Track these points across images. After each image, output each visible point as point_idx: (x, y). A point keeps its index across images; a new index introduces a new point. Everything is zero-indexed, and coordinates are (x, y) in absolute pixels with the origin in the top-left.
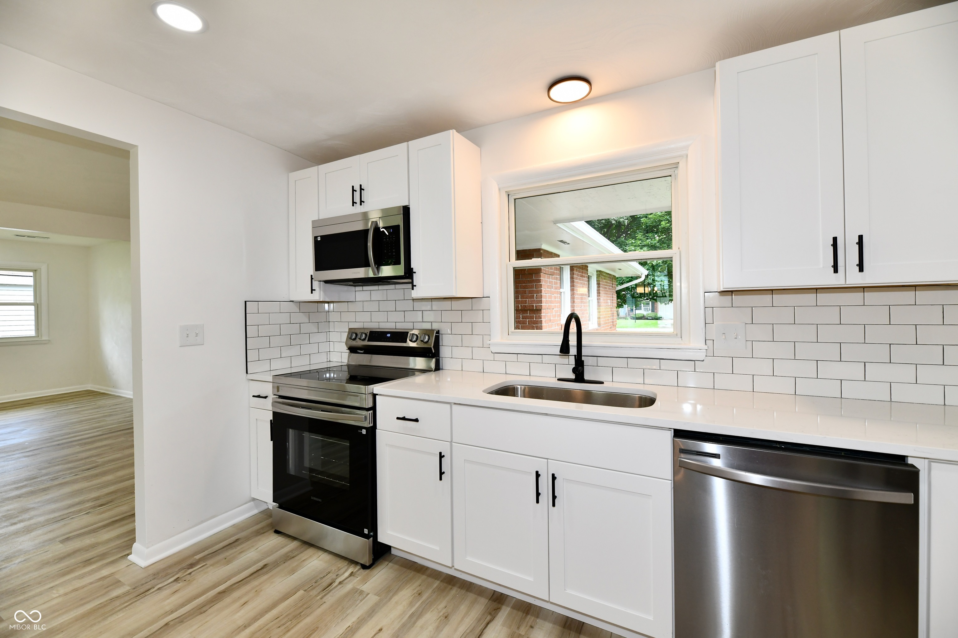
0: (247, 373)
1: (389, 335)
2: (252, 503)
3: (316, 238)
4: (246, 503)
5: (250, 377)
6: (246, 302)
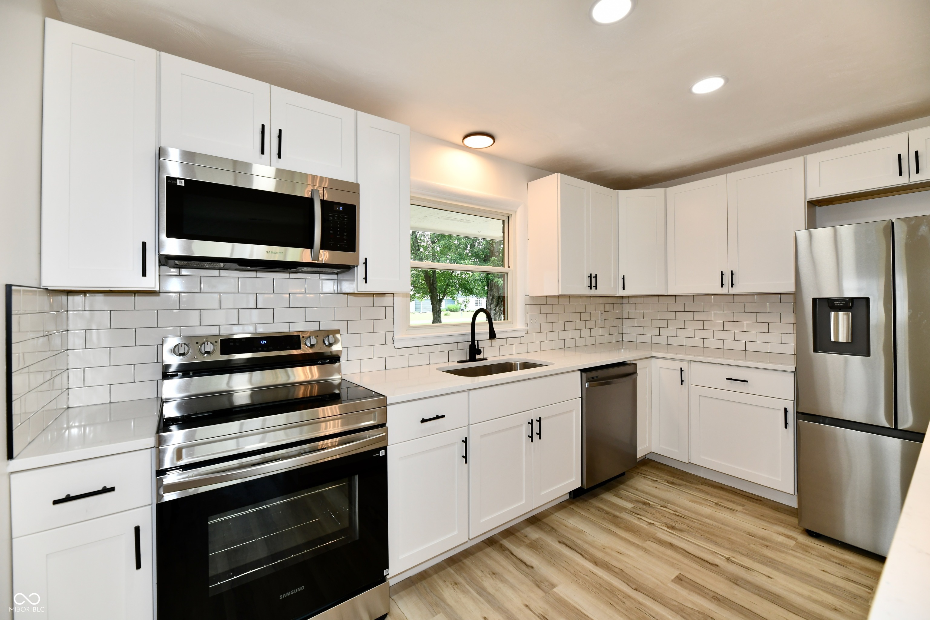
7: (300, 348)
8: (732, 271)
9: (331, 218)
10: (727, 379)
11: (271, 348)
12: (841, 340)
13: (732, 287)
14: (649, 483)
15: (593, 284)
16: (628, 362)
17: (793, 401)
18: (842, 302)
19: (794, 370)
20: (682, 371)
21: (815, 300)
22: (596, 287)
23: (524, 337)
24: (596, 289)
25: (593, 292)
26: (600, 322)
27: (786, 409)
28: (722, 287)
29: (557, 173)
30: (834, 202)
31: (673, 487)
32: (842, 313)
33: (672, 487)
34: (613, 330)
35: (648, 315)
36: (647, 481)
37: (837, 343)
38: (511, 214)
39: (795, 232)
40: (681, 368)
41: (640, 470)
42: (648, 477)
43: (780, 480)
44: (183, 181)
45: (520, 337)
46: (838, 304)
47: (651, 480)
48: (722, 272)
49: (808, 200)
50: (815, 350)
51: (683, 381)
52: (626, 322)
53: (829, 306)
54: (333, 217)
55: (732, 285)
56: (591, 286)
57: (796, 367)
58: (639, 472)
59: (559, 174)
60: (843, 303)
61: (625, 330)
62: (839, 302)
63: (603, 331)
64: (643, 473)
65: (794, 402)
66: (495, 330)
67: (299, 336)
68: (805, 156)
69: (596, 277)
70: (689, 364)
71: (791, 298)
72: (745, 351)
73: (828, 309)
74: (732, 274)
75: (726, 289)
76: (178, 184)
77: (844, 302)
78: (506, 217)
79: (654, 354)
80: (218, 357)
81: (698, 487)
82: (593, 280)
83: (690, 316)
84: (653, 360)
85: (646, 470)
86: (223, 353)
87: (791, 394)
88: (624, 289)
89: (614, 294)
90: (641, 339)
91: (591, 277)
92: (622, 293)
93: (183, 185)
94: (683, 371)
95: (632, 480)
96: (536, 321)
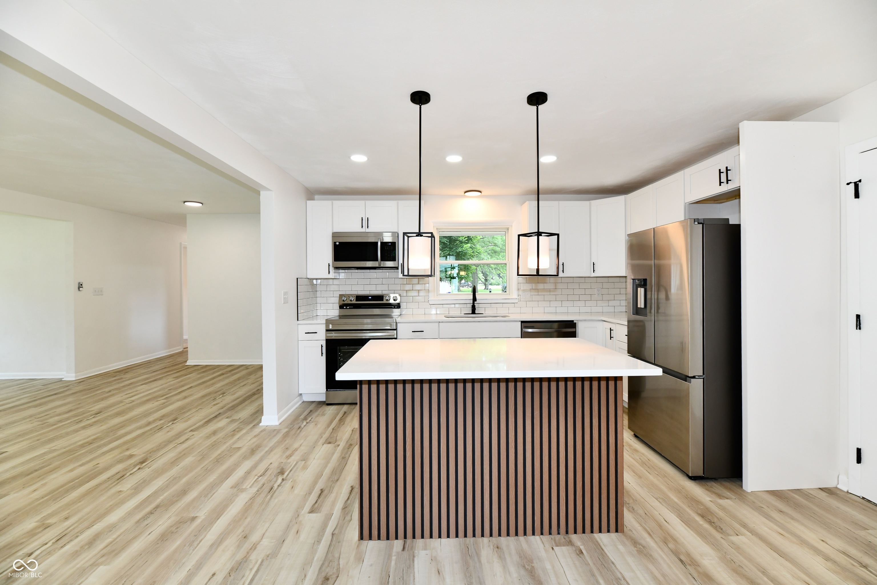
0: (298, 320)
1: (370, 298)
2: (299, 397)
3: (335, 243)
4: (296, 398)
5: (299, 322)
6: (297, 278)
7: (383, 300)
9: (386, 248)
11: (372, 300)
12: (641, 306)
15: (561, 269)
22: (563, 271)
23: (517, 303)
38: (509, 228)
40: (610, 328)
44: (338, 243)
45: (514, 303)
46: (640, 283)
51: (612, 337)
54: (387, 248)
67: (383, 296)
76: (337, 244)
78: (506, 230)
80: (354, 302)
84: (602, 322)
86: (356, 301)
93: (338, 244)
94: (612, 330)
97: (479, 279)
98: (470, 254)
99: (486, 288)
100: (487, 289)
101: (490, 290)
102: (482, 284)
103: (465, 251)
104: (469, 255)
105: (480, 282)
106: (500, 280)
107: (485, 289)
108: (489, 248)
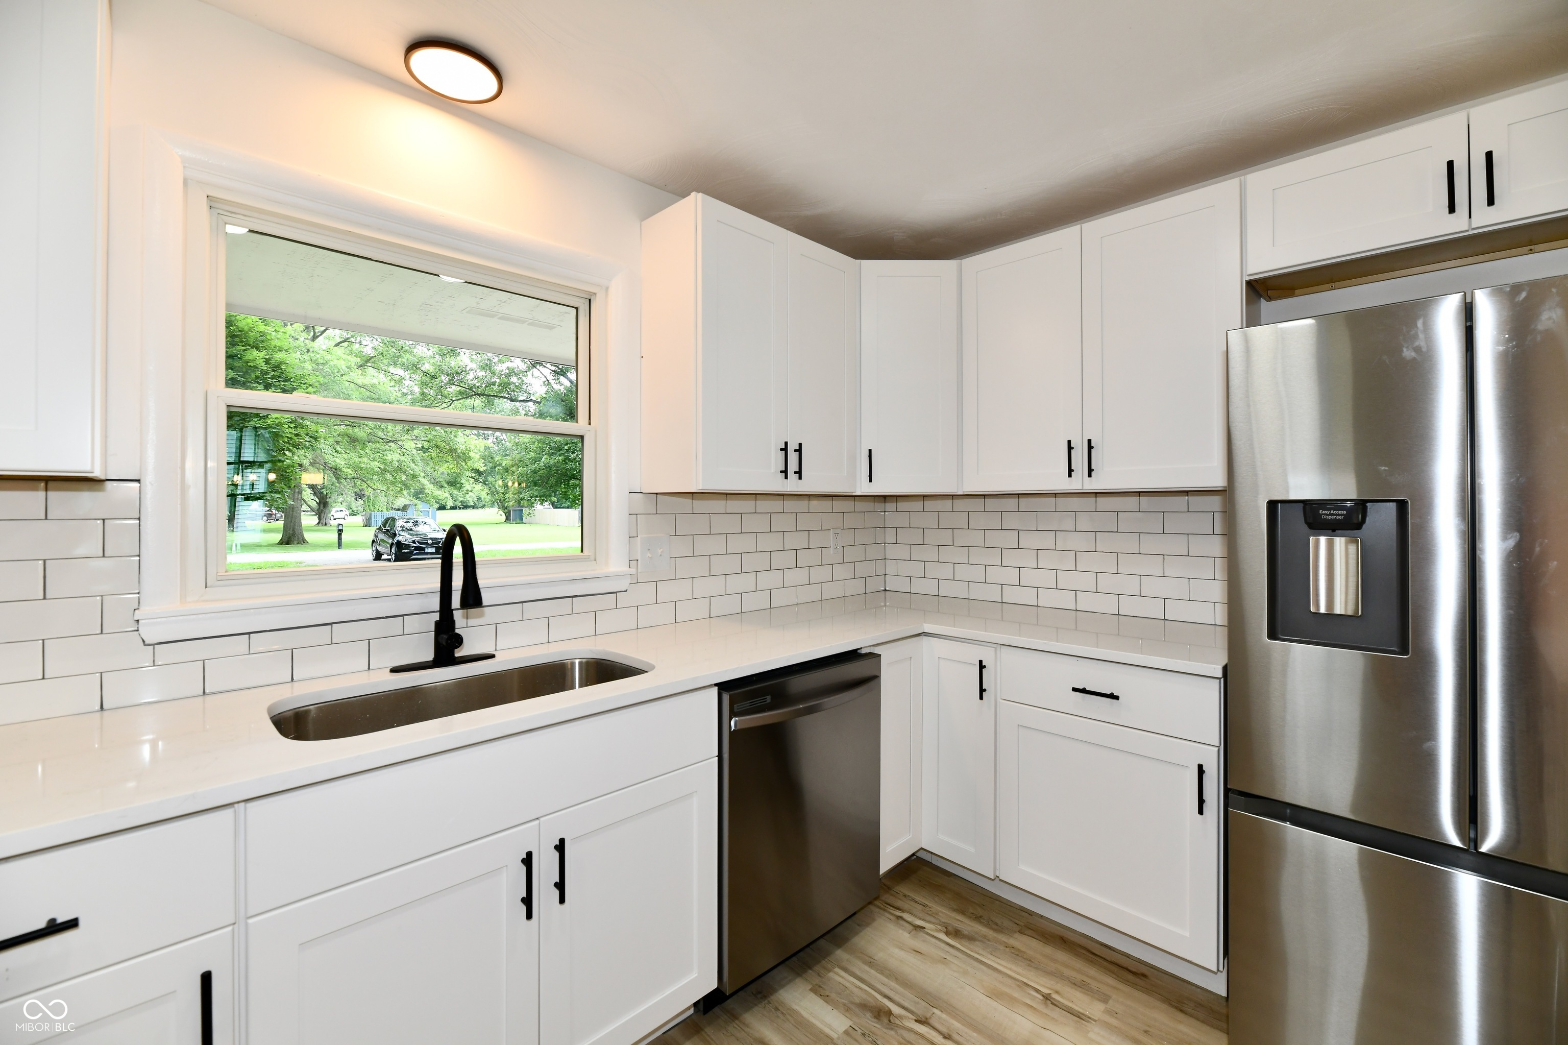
8: (1089, 441)
10: (1074, 689)
12: (1339, 610)
13: (1090, 475)
14: (904, 935)
15: (793, 466)
16: (863, 651)
17: (1217, 749)
18: (1340, 512)
19: (1219, 674)
20: (982, 667)
21: (1272, 505)
22: (799, 473)
23: (626, 591)
24: (800, 478)
25: (792, 485)
26: (832, 553)
27: (1200, 767)
28: (1070, 476)
29: (694, 192)
30: (1297, 292)
31: (958, 949)
32: (1343, 539)
33: (952, 946)
34: (864, 569)
35: (932, 537)
36: (901, 931)
37: (1330, 616)
38: (595, 294)
39: (1227, 333)
40: (981, 662)
41: (892, 895)
42: (906, 916)
43: (1187, 934)
45: (616, 593)
46: (1329, 518)
47: (911, 928)
48: (1069, 442)
49: (1248, 278)
50: (1272, 635)
51: (985, 690)
52: (892, 552)
53: (1306, 522)
55: (1090, 470)
56: (785, 472)
57: (1225, 669)
58: (889, 902)
59: (700, 195)
60: (1341, 515)
61: (891, 568)
62: (1332, 512)
63: (841, 572)
64: (899, 903)
65: (1219, 750)
66: (479, 582)
68: (1242, 178)
69: (799, 450)
70: (998, 652)
71: (1215, 503)
72: (1117, 616)
73: (1305, 528)
74: (1090, 447)
75: (1080, 482)
77: (1345, 512)
78: (582, 300)
79: (927, 628)
81: (1012, 942)
82: (793, 458)
83: (1010, 539)
84: (925, 639)
85: (905, 896)
87: (1213, 731)
88: (871, 481)
89: (851, 491)
90: (920, 586)
91: (785, 449)
92: (864, 488)
94: (985, 667)
95: (868, 929)
96: (662, 552)
97: (303, 502)
98: (288, 437)
99: (322, 521)
100: (326, 524)
101: (340, 528)
102: (308, 511)
103: (274, 428)
104: (286, 440)
105: (304, 507)
106: (358, 504)
107: (318, 523)
108: (335, 431)
